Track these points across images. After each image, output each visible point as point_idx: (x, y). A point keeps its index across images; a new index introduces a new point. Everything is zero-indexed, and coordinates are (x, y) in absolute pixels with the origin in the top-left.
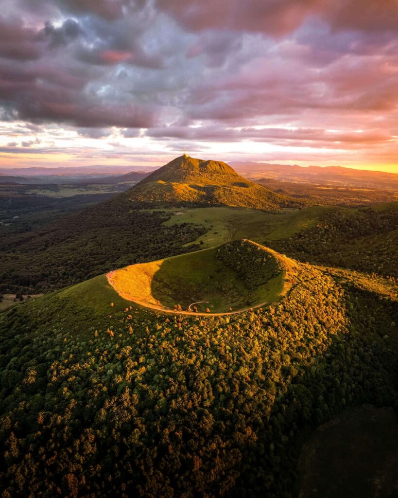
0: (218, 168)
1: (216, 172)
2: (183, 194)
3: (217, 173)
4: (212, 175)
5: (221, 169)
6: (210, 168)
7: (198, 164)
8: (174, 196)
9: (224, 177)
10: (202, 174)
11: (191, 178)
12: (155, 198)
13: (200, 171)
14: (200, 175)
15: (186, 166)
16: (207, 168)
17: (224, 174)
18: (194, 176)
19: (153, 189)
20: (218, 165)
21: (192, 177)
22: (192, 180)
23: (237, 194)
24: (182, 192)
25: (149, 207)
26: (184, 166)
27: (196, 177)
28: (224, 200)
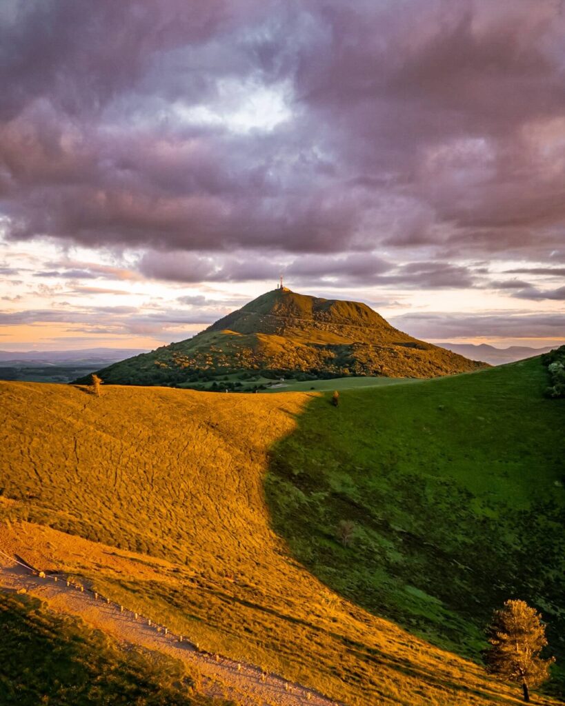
0: (354, 314)
1: (350, 322)
2: (284, 354)
3: (353, 322)
4: (341, 327)
5: (362, 316)
6: (336, 312)
7: (310, 306)
8: (262, 356)
9: (367, 331)
10: (319, 325)
11: (296, 332)
12: (216, 361)
13: (314, 319)
14: (315, 325)
15: (284, 309)
16: (330, 313)
17: (367, 326)
18: (302, 328)
19: (213, 344)
20: (353, 306)
21: (298, 331)
22: (297, 335)
23: (408, 358)
24: (281, 349)
25: (200, 377)
26: (279, 308)
27: (307, 330)
28: (382, 367)
